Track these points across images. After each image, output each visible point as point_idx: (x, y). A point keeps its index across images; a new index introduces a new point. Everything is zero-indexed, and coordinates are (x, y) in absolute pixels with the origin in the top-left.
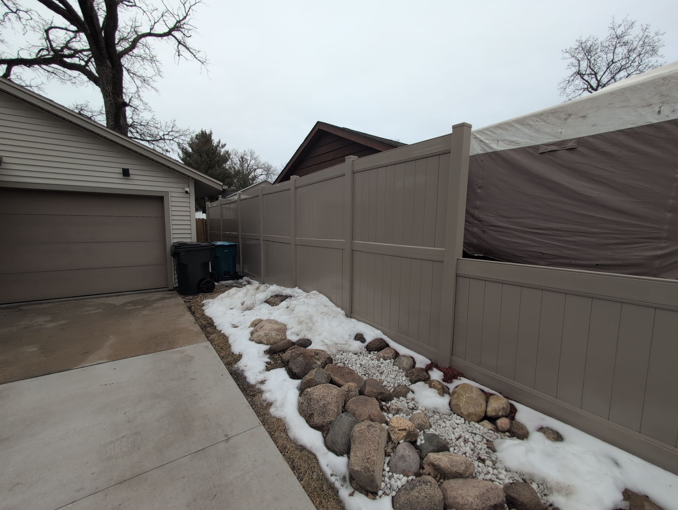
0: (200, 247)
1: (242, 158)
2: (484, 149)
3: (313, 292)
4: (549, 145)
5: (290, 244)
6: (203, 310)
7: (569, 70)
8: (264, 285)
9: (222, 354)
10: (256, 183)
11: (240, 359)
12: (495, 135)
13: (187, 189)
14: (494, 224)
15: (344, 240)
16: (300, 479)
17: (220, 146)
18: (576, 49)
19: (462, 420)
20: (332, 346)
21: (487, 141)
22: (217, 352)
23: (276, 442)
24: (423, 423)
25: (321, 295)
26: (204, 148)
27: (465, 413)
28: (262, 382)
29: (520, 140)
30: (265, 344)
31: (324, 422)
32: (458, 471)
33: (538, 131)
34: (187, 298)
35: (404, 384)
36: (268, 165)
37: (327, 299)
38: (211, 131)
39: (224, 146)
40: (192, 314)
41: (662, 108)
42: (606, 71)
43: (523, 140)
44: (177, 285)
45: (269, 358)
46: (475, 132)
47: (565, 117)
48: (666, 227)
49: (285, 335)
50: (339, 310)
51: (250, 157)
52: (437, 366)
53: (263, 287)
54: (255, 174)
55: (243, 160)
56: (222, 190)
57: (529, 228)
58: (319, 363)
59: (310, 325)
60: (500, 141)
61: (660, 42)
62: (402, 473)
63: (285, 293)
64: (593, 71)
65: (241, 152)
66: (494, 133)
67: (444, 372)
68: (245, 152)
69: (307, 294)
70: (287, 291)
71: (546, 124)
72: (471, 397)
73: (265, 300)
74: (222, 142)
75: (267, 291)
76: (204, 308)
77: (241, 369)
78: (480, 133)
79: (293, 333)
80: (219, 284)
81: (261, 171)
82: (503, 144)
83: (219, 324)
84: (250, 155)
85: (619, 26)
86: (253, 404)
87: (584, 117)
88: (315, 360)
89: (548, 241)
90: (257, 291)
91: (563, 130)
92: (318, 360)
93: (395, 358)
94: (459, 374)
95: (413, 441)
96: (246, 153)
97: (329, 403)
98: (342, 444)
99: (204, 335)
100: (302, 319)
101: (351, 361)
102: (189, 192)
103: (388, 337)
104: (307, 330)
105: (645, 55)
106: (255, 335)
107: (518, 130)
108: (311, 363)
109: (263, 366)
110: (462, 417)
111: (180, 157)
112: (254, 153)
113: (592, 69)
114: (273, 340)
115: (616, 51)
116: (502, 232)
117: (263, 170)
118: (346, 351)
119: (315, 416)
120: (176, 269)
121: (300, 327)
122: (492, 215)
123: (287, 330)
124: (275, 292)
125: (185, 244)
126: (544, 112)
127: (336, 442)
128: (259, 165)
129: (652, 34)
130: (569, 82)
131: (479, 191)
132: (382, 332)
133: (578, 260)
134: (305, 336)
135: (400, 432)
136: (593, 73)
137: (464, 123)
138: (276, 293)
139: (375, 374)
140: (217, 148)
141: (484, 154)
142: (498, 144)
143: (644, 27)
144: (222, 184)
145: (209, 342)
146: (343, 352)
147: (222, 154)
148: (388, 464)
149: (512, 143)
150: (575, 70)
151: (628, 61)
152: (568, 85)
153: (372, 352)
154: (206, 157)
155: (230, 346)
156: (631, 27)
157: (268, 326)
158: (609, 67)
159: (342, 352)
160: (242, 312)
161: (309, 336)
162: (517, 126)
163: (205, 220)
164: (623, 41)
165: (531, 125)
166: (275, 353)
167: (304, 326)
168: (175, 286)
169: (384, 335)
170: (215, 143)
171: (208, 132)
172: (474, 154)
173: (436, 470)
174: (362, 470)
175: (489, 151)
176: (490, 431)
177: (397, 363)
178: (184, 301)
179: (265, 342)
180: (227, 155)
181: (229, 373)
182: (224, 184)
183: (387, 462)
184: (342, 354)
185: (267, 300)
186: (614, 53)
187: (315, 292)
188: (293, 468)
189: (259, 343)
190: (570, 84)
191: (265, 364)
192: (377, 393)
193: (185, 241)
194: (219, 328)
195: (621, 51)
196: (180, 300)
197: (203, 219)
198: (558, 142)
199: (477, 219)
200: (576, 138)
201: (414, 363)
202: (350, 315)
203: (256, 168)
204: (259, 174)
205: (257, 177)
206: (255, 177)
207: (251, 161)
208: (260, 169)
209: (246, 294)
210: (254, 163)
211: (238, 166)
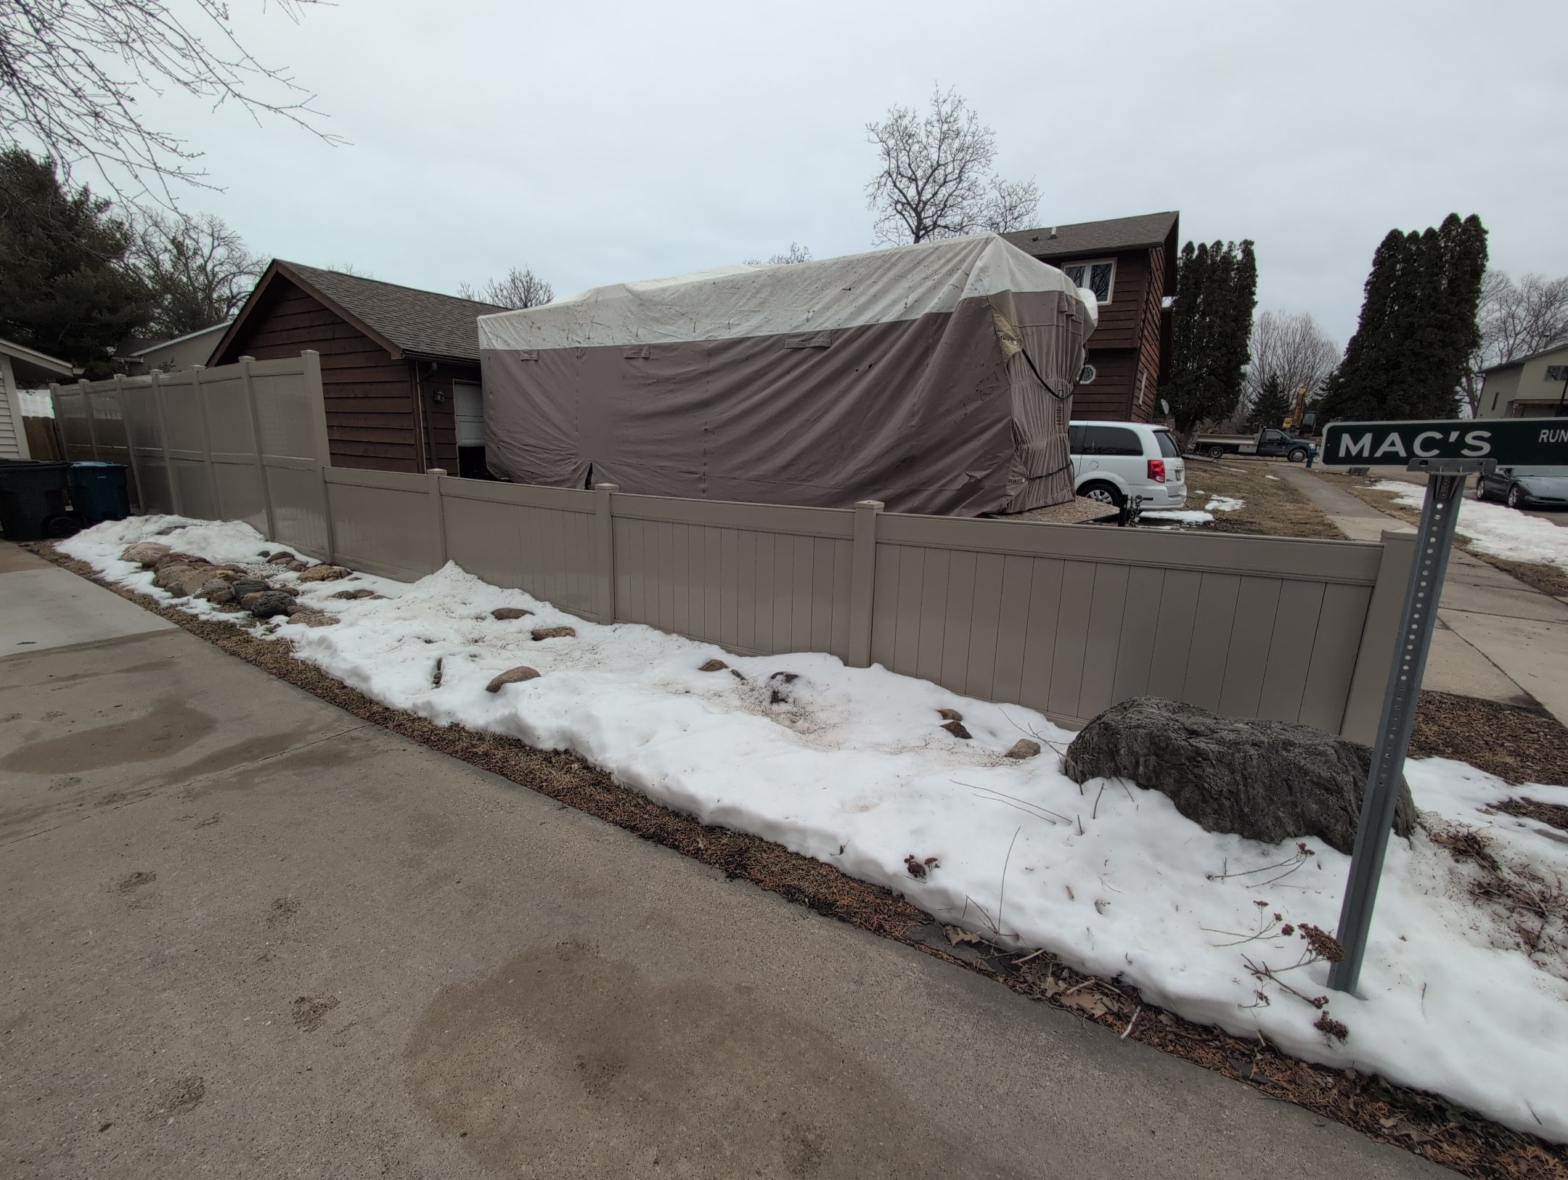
0: (39, 466)
3: (236, 522)
12: (494, 329)
17: (91, 203)
33: (518, 334)
37: (250, 528)
38: (50, 159)
39: (103, 206)
41: (568, 335)
45: (138, 568)
47: (531, 324)
50: (258, 535)
51: (210, 238)
53: (154, 518)
64: (914, 173)
66: (494, 326)
68: (187, 223)
69: (225, 524)
71: (522, 328)
73: (156, 530)
74: (96, 195)
75: (161, 522)
76: (54, 548)
83: (77, 555)
84: (208, 233)
90: (146, 523)
91: (531, 339)
99: (55, 565)
103: (295, 551)
106: (126, 557)
114: (150, 557)
118: (236, 559)
123: (170, 550)
124: (174, 523)
132: (286, 545)
138: (176, 525)
140: (78, 208)
142: (497, 341)
144: (70, 366)
147: (100, 229)
155: (91, 567)
157: (145, 549)
160: (118, 546)
163: (53, 420)
165: (514, 325)
166: (148, 564)
169: (291, 549)
170: (70, 193)
171: (40, 158)
179: (138, 559)
180: (118, 235)
185: (161, 531)
189: (130, 560)
194: (76, 558)
198: (529, 350)
200: (538, 349)
202: (272, 539)
203: (234, 269)
204: (246, 290)
205: (238, 297)
206: (233, 297)
207: (213, 248)
208: (246, 276)
209: (128, 527)
210: (226, 257)
211: (166, 261)
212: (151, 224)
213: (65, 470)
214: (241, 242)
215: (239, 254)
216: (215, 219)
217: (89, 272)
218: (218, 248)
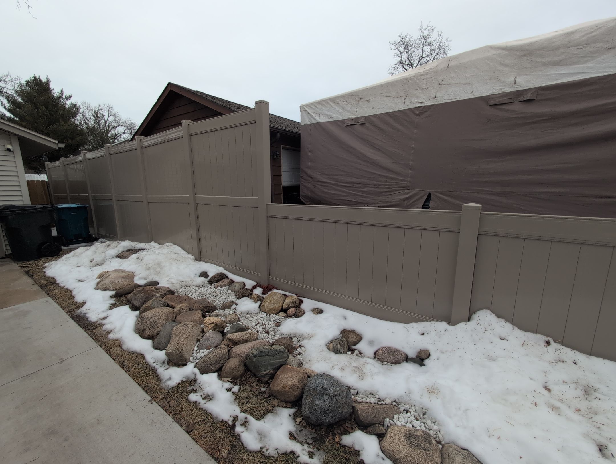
0: (36, 209)
1: (97, 114)
2: (311, 120)
3: (167, 244)
4: (350, 120)
5: (142, 202)
6: (45, 272)
7: (395, 58)
8: (115, 242)
9: (63, 305)
10: (118, 141)
11: (84, 305)
12: (317, 110)
13: (9, 147)
14: (321, 180)
15: (188, 196)
16: (127, 371)
17: (64, 97)
18: (399, 42)
19: (265, 314)
20: (177, 283)
21: (312, 114)
22: (59, 304)
23: (110, 354)
24: (233, 319)
25: (175, 246)
26: (41, 98)
27: (267, 309)
28: (104, 318)
29: (333, 115)
30: (111, 290)
31: (154, 333)
32: (244, 339)
33: (343, 109)
34: (25, 263)
35: (232, 301)
36: (132, 123)
37: (180, 249)
38: (48, 79)
39: (69, 98)
40: (30, 277)
41: (406, 100)
42: (418, 63)
43: (334, 115)
44: (10, 252)
45: (115, 300)
46: (304, 105)
47: (358, 100)
48: (409, 179)
49: (133, 281)
50: (190, 256)
51: (107, 113)
52: (260, 285)
53: (114, 244)
54: (117, 133)
55: (97, 115)
56: (58, 149)
57: (342, 183)
58: (158, 295)
59: (158, 269)
60: (321, 115)
61: (449, 47)
62: (206, 349)
63: (138, 247)
64: (410, 62)
65: (94, 105)
66: (317, 108)
67: (263, 289)
68: (99, 106)
69: (161, 246)
70: (142, 245)
71: (348, 104)
72: (273, 299)
73: (116, 255)
74: (66, 93)
75: (118, 247)
76: (45, 270)
77: (83, 312)
78: (308, 107)
79: (140, 278)
80: (68, 248)
81: (122, 129)
82: (323, 117)
83: (63, 281)
84: (107, 110)
85: (426, 29)
86: (93, 336)
87: (368, 101)
88: (154, 294)
89: (352, 192)
90: (108, 248)
91: (357, 109)
92: (158, 293)
93: (229, 285)
94: (273, 288)
95: (221, 330)
96: (101, 107)
97: (158, 319)
98: (165, 342)
99: (44, 293)
100: (150, 266)
101: (192, 292)
102: (12, 150)
103: (228, 271)
104: (155, 274)
105: (440, 55)
106: (100, 284)
107: (332, 107)
108: (151, 296)
109: (106, 306)
110: (265, 313)
111: (5, 108)
112: (112, 108)
113: (410, 61)
114: (119, 286)
115: (424, 49)
116: (326, 186)
117: (125, 128)
118: (189, 285)
119: (146, 330)
120: (6, 235)
121: (148, 273)
122: (319, 173)
123: (135, 277)
124: (127, 247)
125: (14, 207)
126: (346, 94)
127: (161, 342)
128: (120, 122)
129: (444, 40)
130: (395, 69)
131: (310, 154)
132: (223, 268)
133: (369, 204)
134: (153, 279)
135: (210, 325)
136: (410, 64)
137: (262, 100)
138: (129, 248)
139: (210, 298)
140: (59, 99)
141: (311, 124)
142: (319, 117)
143: (440, 33)
144: (57, 142)
145: (50, 298)
146: (187, 287)
147: (67, 107)
148: (197, 346)
149: (328, 117)
150: (398, 59)
151: (430, 58)
152: (395, 71)
153: (213, 284)
154: (44, 109)
155: (73, 297)
156: (432, 32)
157: (113, 276)
158: (420, 60)
159: (185, 287)
160: (90, 269)
161: (156, 279)
162: (331, 103)
163: (47, 182)
164: (428, 42)
165: (339, 104)
166: (122, 296)
167: (152, 271)
168: (7, 253)
169: (225, 270)
170: (56, 92)
171: (44, 79)
172: (305, 124)
173: (231, 342)
174: (174, 351)
175: (314, 122)
176: (283, 318)
177: (231, 288)
178: (21, 267)
179: (111, 288)
180: (74, 109)
181: (70, 318)
182: (59, 142)
183: (197, 345)
184: (185, 289)
185: (118, 255)
186: (423, 49)
187: (170, 243)
188: (122, 366)
189: (105, 290)
190: (396, 70)
191: (110, 305)
192: (203, 307)
193: (13, 203)
194: (62, 285)
195: (427, 49)
196: (15, 266)
197: (43, 182)
198: (355, 118)
199: (310, 177)
200: (365, 116)
201: (245, 286)
202: (199, 258)
203: (116, 125)
204: (121, 132)
205: (118, 135)
206: (116, 135)
207: (109, 117)
208: (121, 127)
209: (95, 252)
210: (113, 120)
211: (92, 122)
212: (85, 108)
213: (53, 210)
214: (119, 114)
215: (118, 118)
216: (109, 105)
217: (63, 123)
218: (110, 117)
